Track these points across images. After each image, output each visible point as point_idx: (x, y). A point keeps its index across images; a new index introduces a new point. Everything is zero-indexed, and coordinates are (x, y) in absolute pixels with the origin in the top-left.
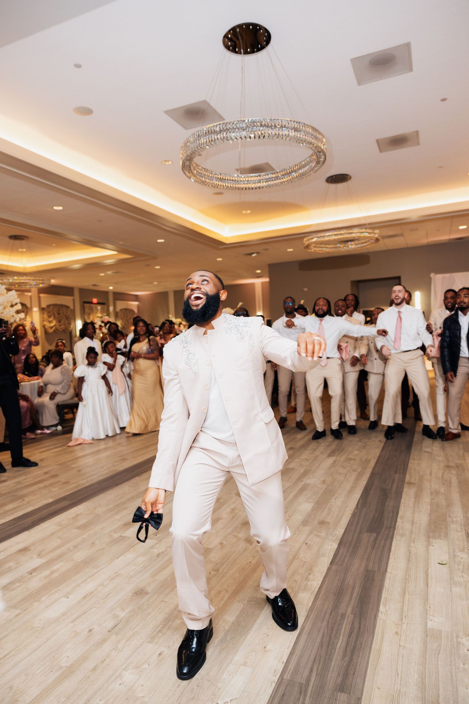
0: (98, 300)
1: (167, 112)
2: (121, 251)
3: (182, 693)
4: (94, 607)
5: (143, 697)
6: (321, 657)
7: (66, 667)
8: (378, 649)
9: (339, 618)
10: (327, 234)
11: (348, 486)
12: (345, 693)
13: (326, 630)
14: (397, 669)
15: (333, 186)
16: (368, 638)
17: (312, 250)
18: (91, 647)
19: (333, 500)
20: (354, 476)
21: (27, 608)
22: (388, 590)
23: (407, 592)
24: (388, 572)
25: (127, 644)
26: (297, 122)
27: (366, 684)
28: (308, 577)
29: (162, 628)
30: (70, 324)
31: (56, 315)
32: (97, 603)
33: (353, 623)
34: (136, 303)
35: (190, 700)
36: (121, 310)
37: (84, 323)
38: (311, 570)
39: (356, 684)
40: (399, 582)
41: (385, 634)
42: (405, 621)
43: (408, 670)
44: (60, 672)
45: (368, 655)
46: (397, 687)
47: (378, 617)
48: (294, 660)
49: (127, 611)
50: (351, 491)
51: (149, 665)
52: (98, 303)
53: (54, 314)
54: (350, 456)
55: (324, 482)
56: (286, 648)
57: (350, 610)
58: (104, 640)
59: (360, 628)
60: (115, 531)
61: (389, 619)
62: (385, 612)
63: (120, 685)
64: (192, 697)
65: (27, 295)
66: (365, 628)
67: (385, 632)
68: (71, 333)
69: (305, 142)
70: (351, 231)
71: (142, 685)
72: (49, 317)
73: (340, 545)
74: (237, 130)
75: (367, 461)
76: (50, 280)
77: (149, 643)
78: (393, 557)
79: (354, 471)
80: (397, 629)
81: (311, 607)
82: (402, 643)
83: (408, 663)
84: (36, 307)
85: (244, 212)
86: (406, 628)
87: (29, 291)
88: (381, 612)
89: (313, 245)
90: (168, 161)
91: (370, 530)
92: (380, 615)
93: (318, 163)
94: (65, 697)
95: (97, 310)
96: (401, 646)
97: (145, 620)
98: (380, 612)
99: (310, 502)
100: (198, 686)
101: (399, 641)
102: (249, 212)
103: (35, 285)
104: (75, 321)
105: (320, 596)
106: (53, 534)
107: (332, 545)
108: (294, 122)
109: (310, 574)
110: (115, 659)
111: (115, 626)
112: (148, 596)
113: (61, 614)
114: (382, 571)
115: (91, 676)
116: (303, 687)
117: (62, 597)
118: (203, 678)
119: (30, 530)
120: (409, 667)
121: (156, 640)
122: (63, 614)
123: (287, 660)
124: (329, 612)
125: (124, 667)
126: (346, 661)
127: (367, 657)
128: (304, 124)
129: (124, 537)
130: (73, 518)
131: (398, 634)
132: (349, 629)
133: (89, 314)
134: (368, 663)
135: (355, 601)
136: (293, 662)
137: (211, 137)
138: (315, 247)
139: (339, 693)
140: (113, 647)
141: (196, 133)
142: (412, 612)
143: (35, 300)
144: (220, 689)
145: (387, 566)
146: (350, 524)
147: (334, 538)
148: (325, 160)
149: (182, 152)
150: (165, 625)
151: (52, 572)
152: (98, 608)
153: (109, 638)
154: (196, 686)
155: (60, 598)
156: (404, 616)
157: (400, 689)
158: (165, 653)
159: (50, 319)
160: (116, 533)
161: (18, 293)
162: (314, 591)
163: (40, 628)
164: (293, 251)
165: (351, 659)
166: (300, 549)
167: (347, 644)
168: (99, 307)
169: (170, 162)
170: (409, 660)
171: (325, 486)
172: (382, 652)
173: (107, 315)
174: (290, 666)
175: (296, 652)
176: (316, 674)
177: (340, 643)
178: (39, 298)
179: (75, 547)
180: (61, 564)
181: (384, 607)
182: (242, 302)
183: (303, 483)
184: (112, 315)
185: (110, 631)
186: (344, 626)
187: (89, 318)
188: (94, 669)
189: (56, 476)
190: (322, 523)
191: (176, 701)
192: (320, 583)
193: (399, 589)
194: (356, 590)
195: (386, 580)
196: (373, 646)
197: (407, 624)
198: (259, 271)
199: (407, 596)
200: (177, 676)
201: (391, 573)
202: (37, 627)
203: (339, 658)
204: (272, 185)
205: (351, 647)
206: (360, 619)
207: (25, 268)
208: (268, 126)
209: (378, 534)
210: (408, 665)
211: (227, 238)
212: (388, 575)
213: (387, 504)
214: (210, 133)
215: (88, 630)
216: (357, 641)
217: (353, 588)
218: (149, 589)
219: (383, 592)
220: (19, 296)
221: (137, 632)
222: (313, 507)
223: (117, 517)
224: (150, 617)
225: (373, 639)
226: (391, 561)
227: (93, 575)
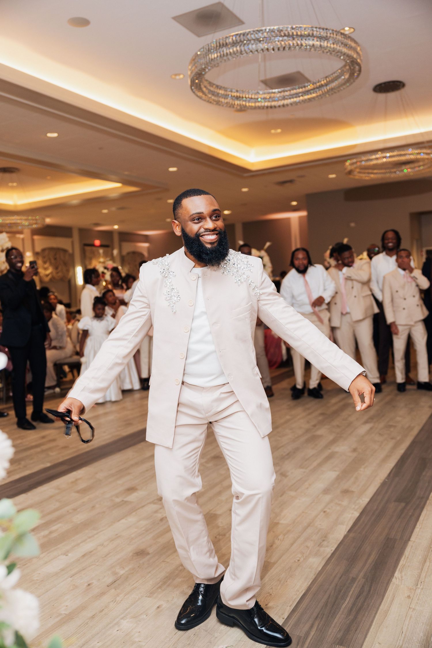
0: (101, 242)
1: (175, 18)
2: (126, 182)
3: (178, 640)
4: (92, 565)
5: (140, 642)
6: (324, 615)
7: (65, 614)
8: (386, 610)
9: (349, 581)
10: (374, 157)
11: (382, 454)
12: (344, 646)
13: (333, 591)
14: (402, 628)
15: (382, 97)
16: (377, 600)
17: (357, 177)
18: (90, 598)
19: (362, 469)
20: (391, 444)
21: (26, 563)
22: (408, 558)
23: (428, 560)
24: (411, 541)
25: (126, 597)
26: (323, 29)
27: (367, 639)
28: (322, 544)
29: (162, 585)
30: (68, 271)
31: (53, 261)
32: (96, 561)
33: (363, 586)
34: (146, 245)
35: (186, 646)
36: (128, 254)
37: (84, 270)
38: (325, 537)
39: (356, 639)
40: (421, 551)
41: (396, 598)
42: (421, 586)
43: (414, 629)
44: (59, 618)
45: (373, 615)
46: (399, 643)
47: (392, 582)
48: (295, 617)
49: (127, 569)
50: (385, 460)
51: (147, 616)
52: (101, 246)
53: (50, 259)
54: (391, 423)
55: (355, 450)
56: (289, 606)
57: (362, 574)
58: (103, 594)
59: (369, 591)
60: (117, 496)
61: (403, 584)
62: (400, 578)
63: (117, 631)
64: (188, 643)
65: (19, 238)
66: (376, 591)
67: (396, 596)
68: (69, 282)
69: (334, 51)
70: (403, 153)
71: (139, 632)
72: (45, 262)
73: (361, 514)
74: (252, 42)
75: (410, 428)
76: (44, 219)
77: (148, 597)
78: (420, 527)
79: (392, 438)
80: (410, 593)
81: (320, 571)
82: (413, 606)
83: (416, 623)
84: (28, 251)
85: (273, 131)
86: (420, 593)
87: (21, 232)
88: (396, 578)
89: (358, 170)
90: (179, 75)
91: (399, 500)
92: (394, 580)
93: (352, 75)
94: (64, 639)
95: (99, 253)
96: (411, 608)
97: (144, 578)
98: (394, 577)
99: (335, 471)
100: (194, 635)
101: (409, 604)
102: (279, 131)
103: (28, 225)
104: (74, 267)
105: (332, 561)
106: (51, 497)
107: (353, 513)
108: (320, 28)
109: (324, 540)
110: (113, 610)
111: (114, 581)
112: (148, 557)
113: (59, 570)
114: (405, 539)
115: (89, 622)
116: (301, 640)
117: (62, 554)
118: (201, 628)
119: (27, 493)
120: (415, 626)
121: (155, 595)
122: (62, 570)
123: (288, 616)
124: (339, 576)
125: (122, 616)
126: (349, 619)
127: (372, 617)
128: (333, 30)
129: (126, 502)
130: (72, 482)
131: (410, 598)
132: (358, 591)
133: (91, 259)
134: (372, 622)
135: (369, 567)
136: (294, 618)
137: (223, 51)
138: (359, 173)
139: (338, 646)
140: (112, 600)
141: (205, 47)
142: (430, 578)
143: (28, 244)
144: (216, 638)
145: (411, 536)
146: (377, 493)
147: (357, 507)
148: (360, 71)
149: (190, 67)
150: (165, 583)
151: (51, 533)
152: (98, 565)
153: (108, 591)
154: (193, 635)
155: (59, 556)
156: (420, 582)
157: (402, 645)
158: (163, 607)
159: (46, 266)
160: (117, 497)
161: (9, 235)
162: (325, 557)
163: (39, 581)
164: (337, 177)
165: (355, 617)
166: (316, 516)
167: (354, 604)
168: (101, 251)
169: (182, 76)
170: (417, 621)
171: (355, 454)
172: (389, 613)
173: (110, 260)
174: (290, 622)
175: (298, 610)
176: (317, 630)
177: (346, 604)
178: (33, 241)
179: (75, 510)
180: (60, 525)
181: (400, 573)
182: (269, 241)
183: (330, 451)
184: (118, 259)
185: (109, 585)
186: (353, 589)
187: (90, 263)
188: (93, 617)
189: (54, 440)
190: (346, 492)
191: (172, 645)
192: (334, 549)
193: (420, 557)
194: (372, 556)
195: (407, 548)
196: (381, 607)
197: (422, 589)
198: (294, 203)
199: (427, 564)
200: (174, 626)
201: (414, 542)
202: (36, 580)
203: (343, 616)
204: (299, 102)
205: (357, 608)
206: (372, 583)
207: (16, 206)
208: (288, 36)
209: (407, 504)
210: (415, 625)
211: (253, 164)
212: (410, 543)
213: (424, 473)
214: (221, 46)
215: (86, 584)
216: (364, 602)
217: (369, 555)
218: (151, 550)
219: (402, 559)
220: (10, 238)
221: (136, 588)
222: (338, 475)
223: (119, 482)
224: (150, 575)
225: (382, 602)
226: (417, 530)
227: (93, 536)
